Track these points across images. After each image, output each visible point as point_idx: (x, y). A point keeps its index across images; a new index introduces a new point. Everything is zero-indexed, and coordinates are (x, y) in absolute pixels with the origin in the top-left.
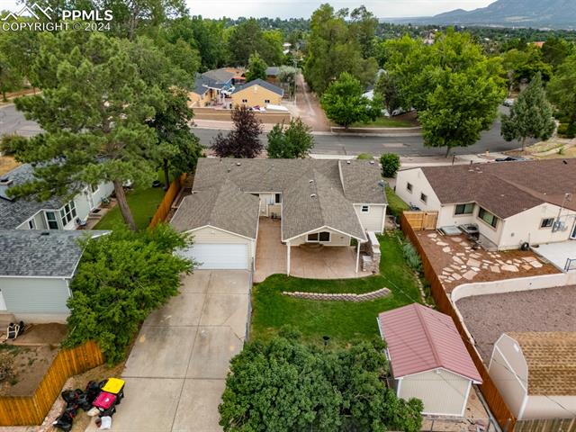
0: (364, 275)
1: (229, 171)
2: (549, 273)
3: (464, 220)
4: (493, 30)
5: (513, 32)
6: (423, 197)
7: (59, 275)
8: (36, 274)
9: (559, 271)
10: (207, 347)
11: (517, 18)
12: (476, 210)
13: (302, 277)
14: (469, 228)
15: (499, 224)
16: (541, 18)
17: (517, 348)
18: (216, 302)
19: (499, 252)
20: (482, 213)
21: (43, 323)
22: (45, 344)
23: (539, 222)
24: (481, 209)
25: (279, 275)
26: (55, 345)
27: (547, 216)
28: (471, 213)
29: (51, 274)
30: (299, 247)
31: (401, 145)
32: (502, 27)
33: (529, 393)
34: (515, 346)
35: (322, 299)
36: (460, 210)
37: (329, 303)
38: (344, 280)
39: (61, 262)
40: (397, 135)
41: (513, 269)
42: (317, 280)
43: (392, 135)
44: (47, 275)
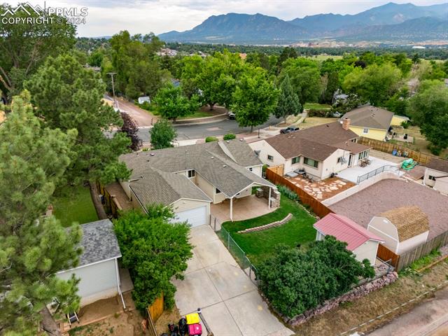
0: (274, 209)
1: (148, 161)
2: (351, 186)
3: (296, 167)
4: (202, 46)
5: (214, 47)
6: (269, 157)
7: (111, 257)
8: (92, 261)
9: (355, 185)
10: (220, 278)
11: (212, 37)
12: (302, 160)
13: (241, 220)
14: (300, 171)
15: (320, 164)
16: (227, 38)
17: (386, 221)
18: (203, 250)
19: (323, 181)
20: (306, 161)
21: (93, 302)
22: (110, 316)
23: (336, 160)
24: (305, 158)
25: (227, 223)
26: (118, 313)
27: (339, 156)
28: (299, 162)
29: (104, 258)
30: (223, 202)
31: (217, 129)
32: (205, 43)
33: (400, 241)
34: (385, 221)
35: (262, 230)
36: (294, 161)
37: (267, 231)
38: (266, 215)
39: (105, 247)
40: (209, 122)
41: (335, 188)
42: (251, 219)
43: (206, 122)
44: (101, 259)
